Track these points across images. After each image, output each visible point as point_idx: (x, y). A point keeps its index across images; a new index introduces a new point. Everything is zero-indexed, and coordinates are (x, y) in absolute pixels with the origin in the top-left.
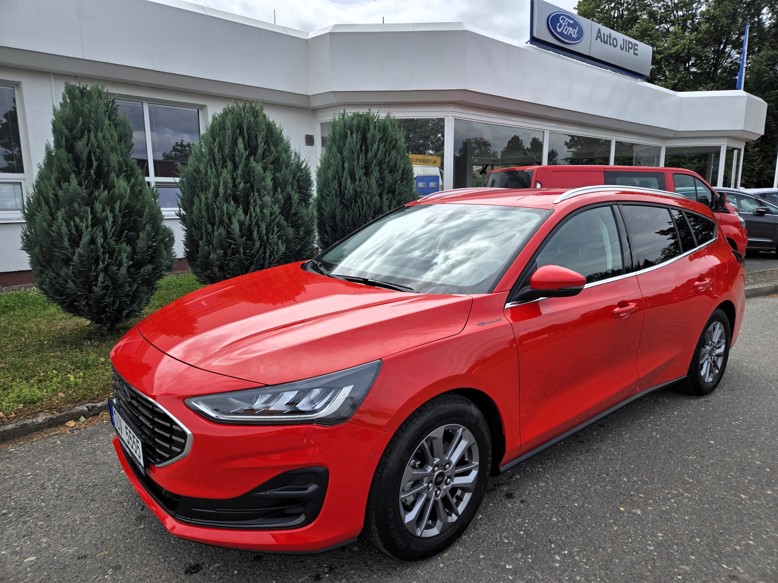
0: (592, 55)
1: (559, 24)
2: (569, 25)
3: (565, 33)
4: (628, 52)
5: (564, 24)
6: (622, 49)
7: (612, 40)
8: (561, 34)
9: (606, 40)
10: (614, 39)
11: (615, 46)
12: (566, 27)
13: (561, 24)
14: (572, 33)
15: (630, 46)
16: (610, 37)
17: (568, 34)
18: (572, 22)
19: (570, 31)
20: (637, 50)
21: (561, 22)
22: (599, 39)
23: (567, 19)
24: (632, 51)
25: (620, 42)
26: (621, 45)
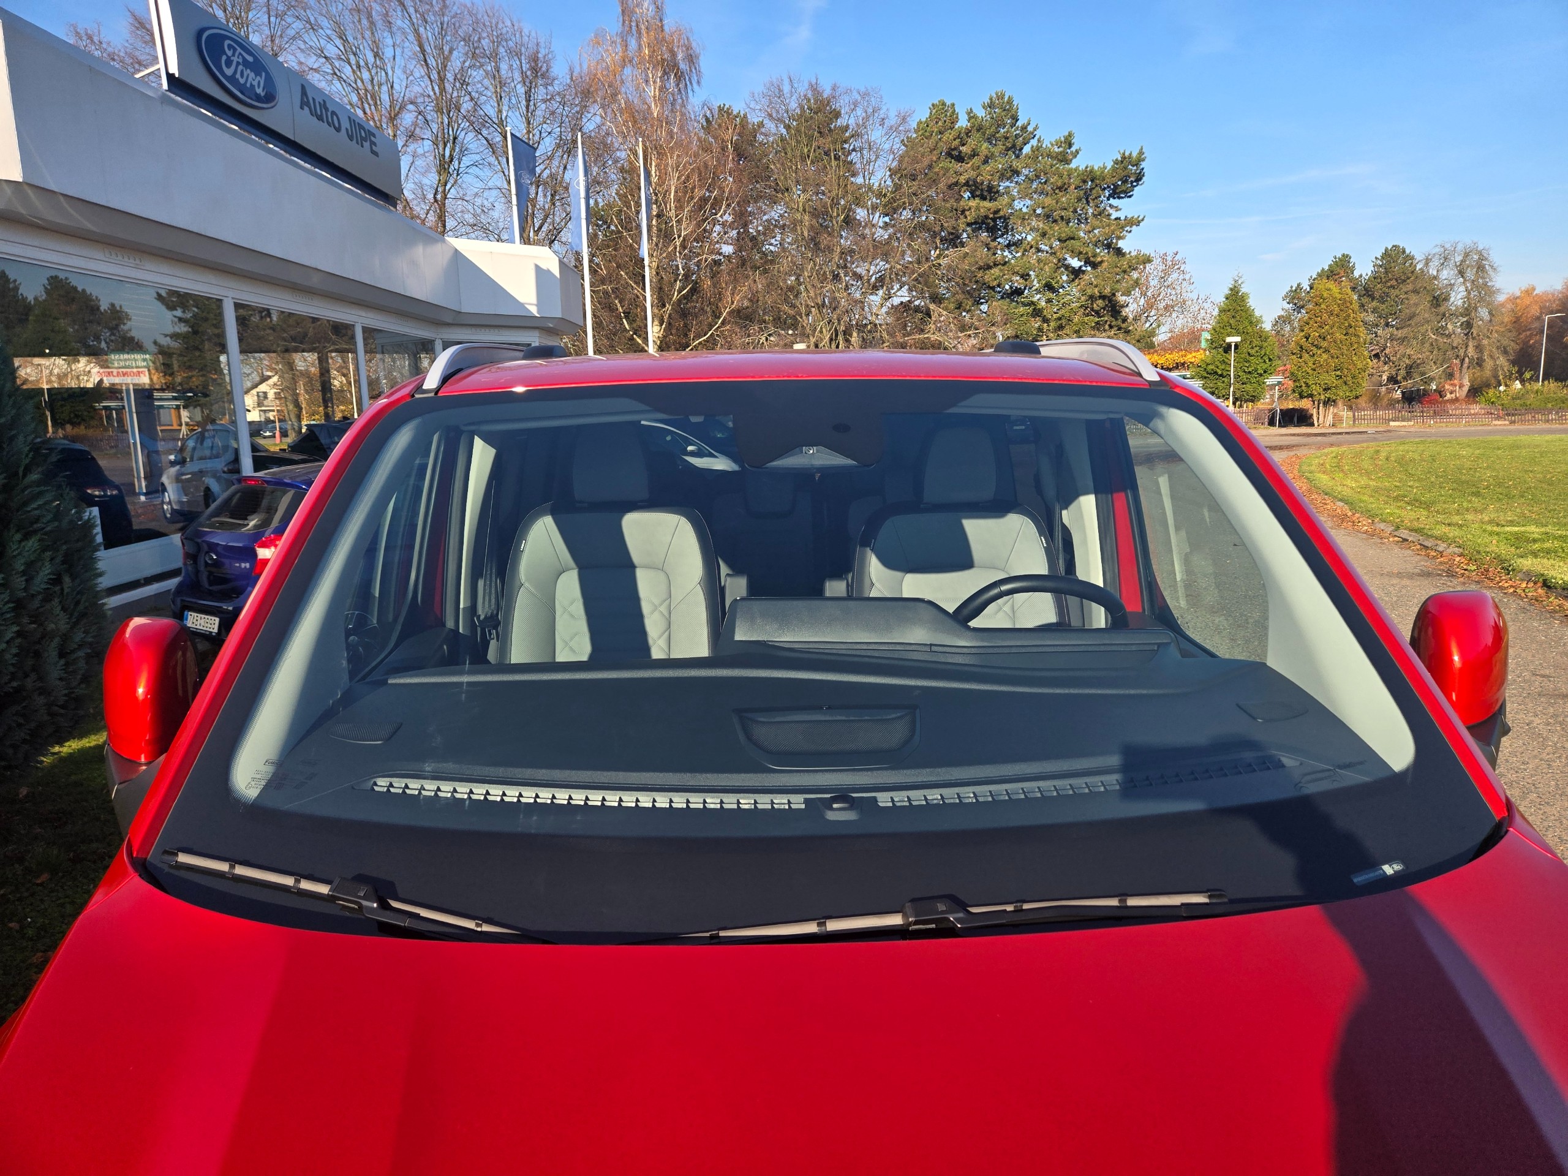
0: (297, 140)
1: (224, 58)
2: (246, 63)
3: (242, 81)
4: (362, 146)
5: (235, 59)
6: (351, 138)
7: (329, 114)
8: (232, 79)
9: (319, 113)
10: (333, 113)
11: (338, 130)
12: (240, 67)
13: (228, 58)
14: (255, 83)
15: (363, 134)
16: (327, 109)
17: (248, 85)
18: (250, 59)
19: (250, 79)
20: (375, 144)
21: (230, 53)
22: (306, 108)
23: (239, 50)
24: (367, 144)
25: (345, 124)
26: (347, 129)
